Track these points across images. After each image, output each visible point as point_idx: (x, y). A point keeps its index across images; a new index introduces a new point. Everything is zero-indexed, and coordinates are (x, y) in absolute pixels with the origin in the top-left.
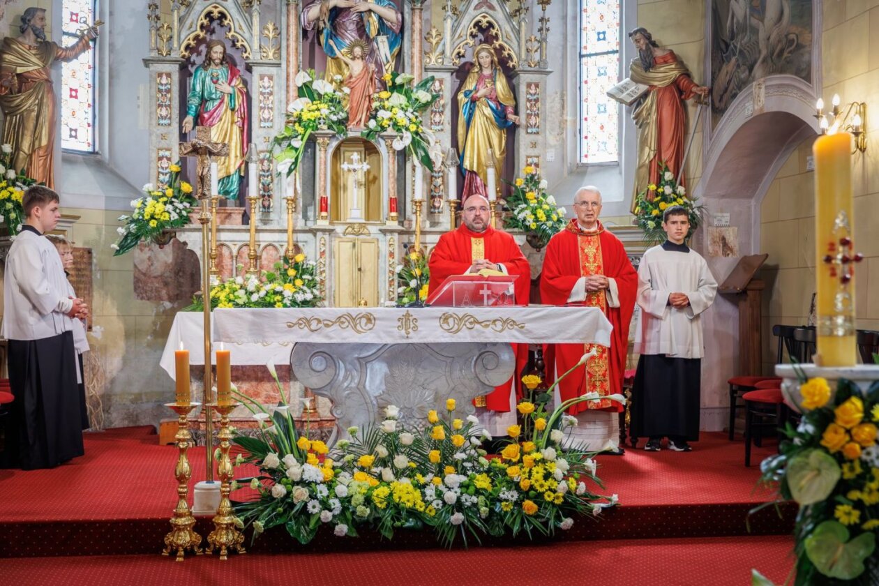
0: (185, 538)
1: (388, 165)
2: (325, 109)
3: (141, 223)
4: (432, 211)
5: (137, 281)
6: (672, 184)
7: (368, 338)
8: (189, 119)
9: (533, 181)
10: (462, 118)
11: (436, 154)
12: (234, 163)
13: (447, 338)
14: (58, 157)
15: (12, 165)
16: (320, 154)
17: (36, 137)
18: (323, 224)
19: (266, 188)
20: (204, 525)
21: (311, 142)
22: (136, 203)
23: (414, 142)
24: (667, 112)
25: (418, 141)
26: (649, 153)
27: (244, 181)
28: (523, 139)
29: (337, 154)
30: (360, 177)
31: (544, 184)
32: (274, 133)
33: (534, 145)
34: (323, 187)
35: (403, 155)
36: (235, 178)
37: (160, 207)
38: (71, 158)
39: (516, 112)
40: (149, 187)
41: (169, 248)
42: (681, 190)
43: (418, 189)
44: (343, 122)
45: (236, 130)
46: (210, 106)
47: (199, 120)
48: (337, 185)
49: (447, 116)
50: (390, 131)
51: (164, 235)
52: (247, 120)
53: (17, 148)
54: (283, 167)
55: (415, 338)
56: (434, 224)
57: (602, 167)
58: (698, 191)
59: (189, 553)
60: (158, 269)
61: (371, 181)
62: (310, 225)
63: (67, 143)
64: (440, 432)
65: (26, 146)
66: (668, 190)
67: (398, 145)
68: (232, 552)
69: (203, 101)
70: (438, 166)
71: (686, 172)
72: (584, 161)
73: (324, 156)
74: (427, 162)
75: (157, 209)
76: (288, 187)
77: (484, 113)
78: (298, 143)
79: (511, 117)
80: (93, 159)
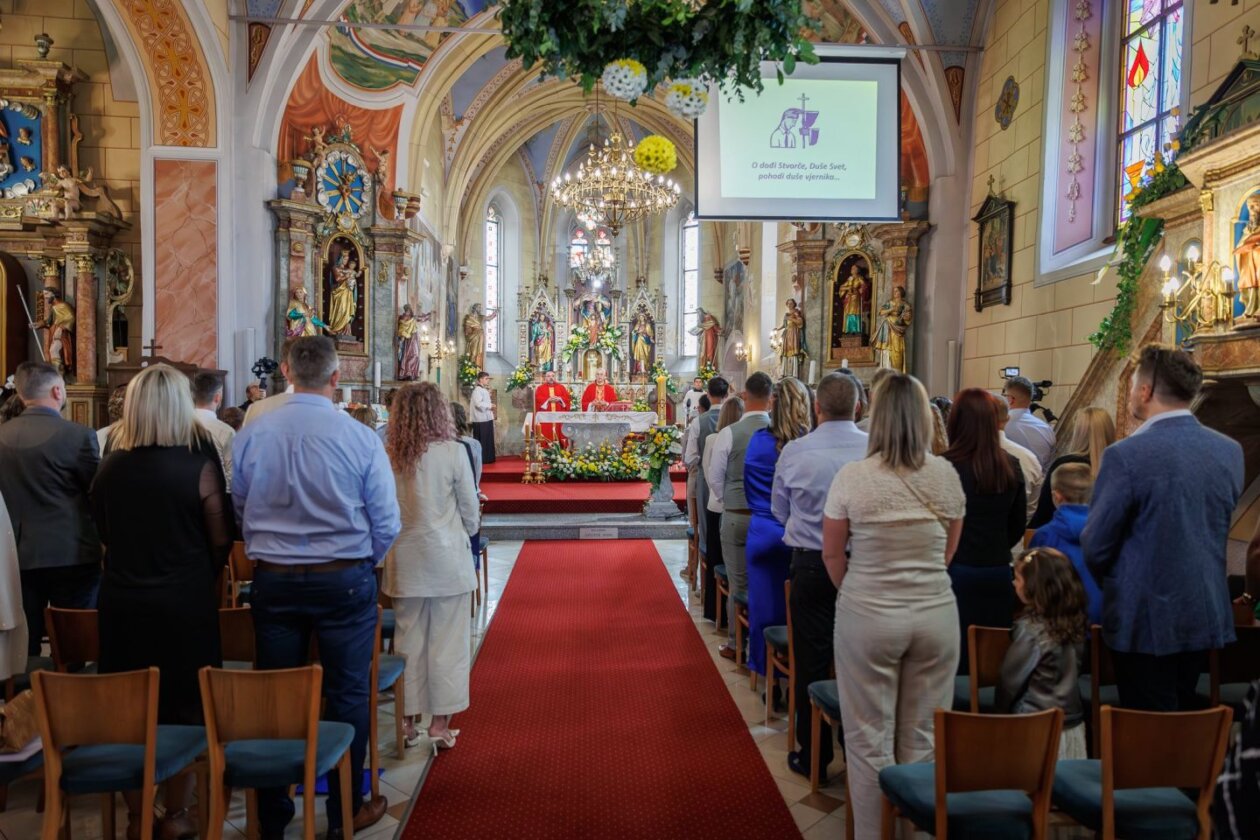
0: (528, 477)
1: (604, 360)
2: (581, 339)
3: (515, 381)
4: (622, 375)
5: (513, 401)
6: (710, 366)
7: (583, 421)
8: (532, 342)
9: (660, 364)
10: (633, 341)
11: (621, 355)
12: (549, 358)
13: (608, 422)
14: (485, 355)
15: (470, 360)
16: (579, 355)
17: (478, 350)
18: (580, 381)
19: (560, 367)
20: (534, 475)
21: (576, 350)
22: (513, 373)
23: (614, 351)
24: (709, 339)
25: (615, 351)
26: (703, 354)
27: (552, 364)
28: (657, 348)
29: (586, 354)
30: (595, 363)
31: (664, 365)
32: (563, 347)
33: (660, 350)
34: (581, 368)
35: (609, 356)
36: (549, 364)
37: (521, 375)
38: (489, 355)
39: (654, 338)
40: (517, 367)
41: (525, 389)
42: (713, 368)
43: (615, 367)
44: (588, 344)
45: (549, 348)
46: (540, 337)
47: (536, 342)
48: (586, 365)
49: (628, 340)
50: (605, 347)
51: (523, 385)
52: (553, 342)
53: (472, 354)
54: (565, 360)
55: (598, 422)
56: (622, 380)
57: (691, 357)
58: (720, 368)
59: (529, 482)
60: (521, 396)
61: (599, 365)
62: (577, 381)
63: (488, 349)
64: (604, 449)
65: (474, 353)
66: (708, 368)
67: (607, 352)
68: (542, 482)
69: (537, 335)
70: (622, 359)
71: (717, 358)
72: (686, 354)
73: (581, 356)
74: (618, 358)
75: (521, 376)
76: (568, 368)
77: (641, 339)
78: (571, 352)
79: (652, 340)
80: (497, 355)
